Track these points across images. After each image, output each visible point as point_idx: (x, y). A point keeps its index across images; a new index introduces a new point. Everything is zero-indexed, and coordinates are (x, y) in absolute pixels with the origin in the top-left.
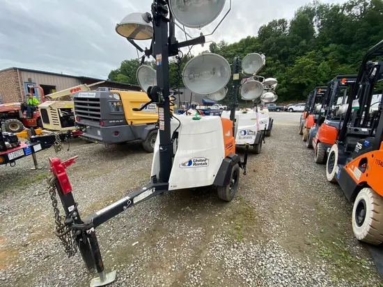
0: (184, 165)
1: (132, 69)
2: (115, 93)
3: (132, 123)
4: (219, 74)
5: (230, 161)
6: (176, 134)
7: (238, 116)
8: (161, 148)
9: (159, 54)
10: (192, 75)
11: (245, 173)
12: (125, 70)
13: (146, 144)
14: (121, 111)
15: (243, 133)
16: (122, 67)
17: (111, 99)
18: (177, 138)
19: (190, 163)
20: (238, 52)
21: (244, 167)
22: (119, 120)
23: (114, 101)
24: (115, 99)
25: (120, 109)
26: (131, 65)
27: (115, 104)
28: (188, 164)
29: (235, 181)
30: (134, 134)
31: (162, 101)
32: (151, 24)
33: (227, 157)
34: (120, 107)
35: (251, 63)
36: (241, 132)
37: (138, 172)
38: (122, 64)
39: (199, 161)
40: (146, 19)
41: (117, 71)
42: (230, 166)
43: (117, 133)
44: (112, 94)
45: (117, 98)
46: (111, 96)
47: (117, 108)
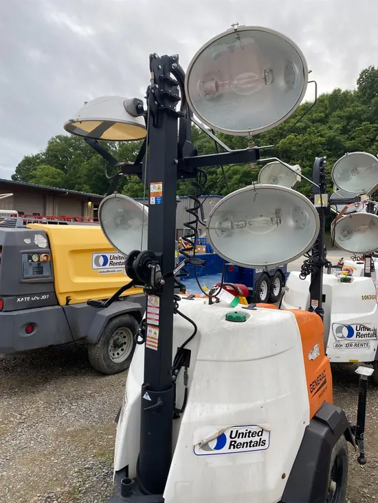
0: (204, 446)
1: (71, 154)
2: (38, 233)
3: (68, 300)
4: (291, 223)
5: (323, 431)
6: (184, 356)
7: (329, 287)
8: (147, 397)
9: (156, 181)
10: (227, 224)
11: (361, 459)
12: (56, 157)
13: (96, 353)
14: (46, 273)
15: (345, 332)
16: (49, 150)
17: (28, 246)
18: (187, 365)
19: (221, 440)
20: (314, 121)
21: (359, 439)
22: (40, 294)
23: (33, 250)
24: (37, 246)
25: (46, 267)
26: (71, 145)
27: (35, 258)
28: (214, 443)
29: (339, 485)
30: (71, 328)
31: (158, 284)
32: (141, 120)
33: (315, 419)
34: (45, 265)
35: (355, 170)
36: (339, 330)
37: (74, 435)
38: (50, 143)
39: (244, 435)
40: (133, 110)
41: (37, 157)
42: (326, 446)
43: (30, 327)
44: (31, 235)
45: (41, 242)
46: (28, 241)
47: (39, 268)
